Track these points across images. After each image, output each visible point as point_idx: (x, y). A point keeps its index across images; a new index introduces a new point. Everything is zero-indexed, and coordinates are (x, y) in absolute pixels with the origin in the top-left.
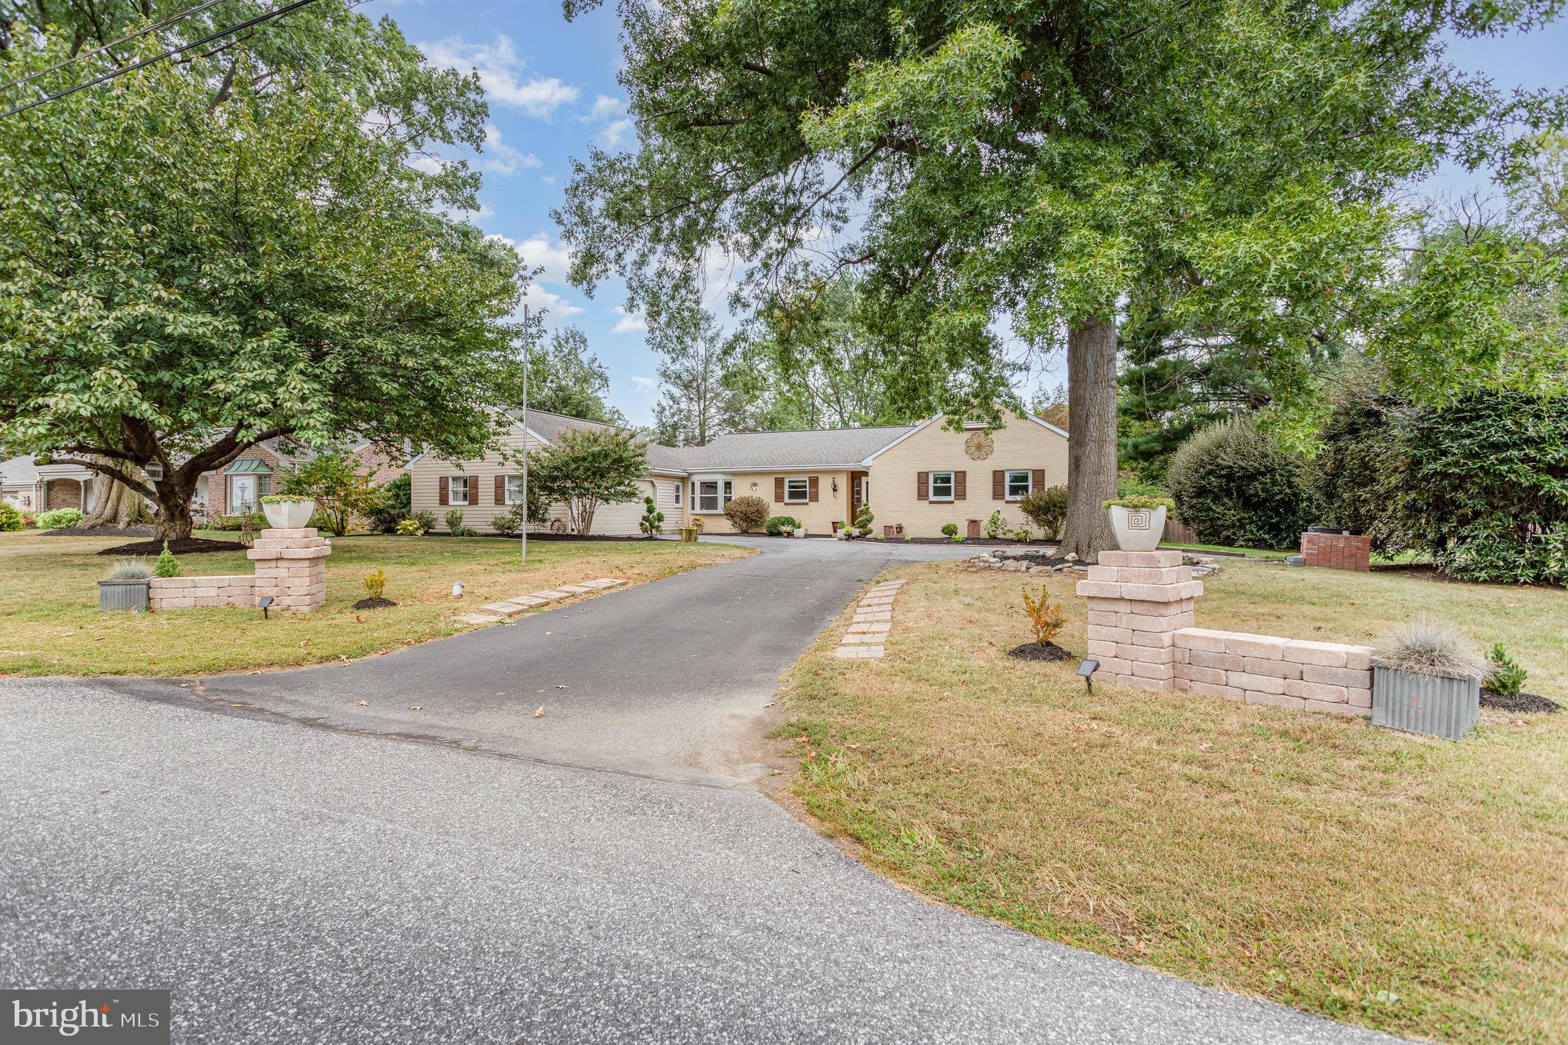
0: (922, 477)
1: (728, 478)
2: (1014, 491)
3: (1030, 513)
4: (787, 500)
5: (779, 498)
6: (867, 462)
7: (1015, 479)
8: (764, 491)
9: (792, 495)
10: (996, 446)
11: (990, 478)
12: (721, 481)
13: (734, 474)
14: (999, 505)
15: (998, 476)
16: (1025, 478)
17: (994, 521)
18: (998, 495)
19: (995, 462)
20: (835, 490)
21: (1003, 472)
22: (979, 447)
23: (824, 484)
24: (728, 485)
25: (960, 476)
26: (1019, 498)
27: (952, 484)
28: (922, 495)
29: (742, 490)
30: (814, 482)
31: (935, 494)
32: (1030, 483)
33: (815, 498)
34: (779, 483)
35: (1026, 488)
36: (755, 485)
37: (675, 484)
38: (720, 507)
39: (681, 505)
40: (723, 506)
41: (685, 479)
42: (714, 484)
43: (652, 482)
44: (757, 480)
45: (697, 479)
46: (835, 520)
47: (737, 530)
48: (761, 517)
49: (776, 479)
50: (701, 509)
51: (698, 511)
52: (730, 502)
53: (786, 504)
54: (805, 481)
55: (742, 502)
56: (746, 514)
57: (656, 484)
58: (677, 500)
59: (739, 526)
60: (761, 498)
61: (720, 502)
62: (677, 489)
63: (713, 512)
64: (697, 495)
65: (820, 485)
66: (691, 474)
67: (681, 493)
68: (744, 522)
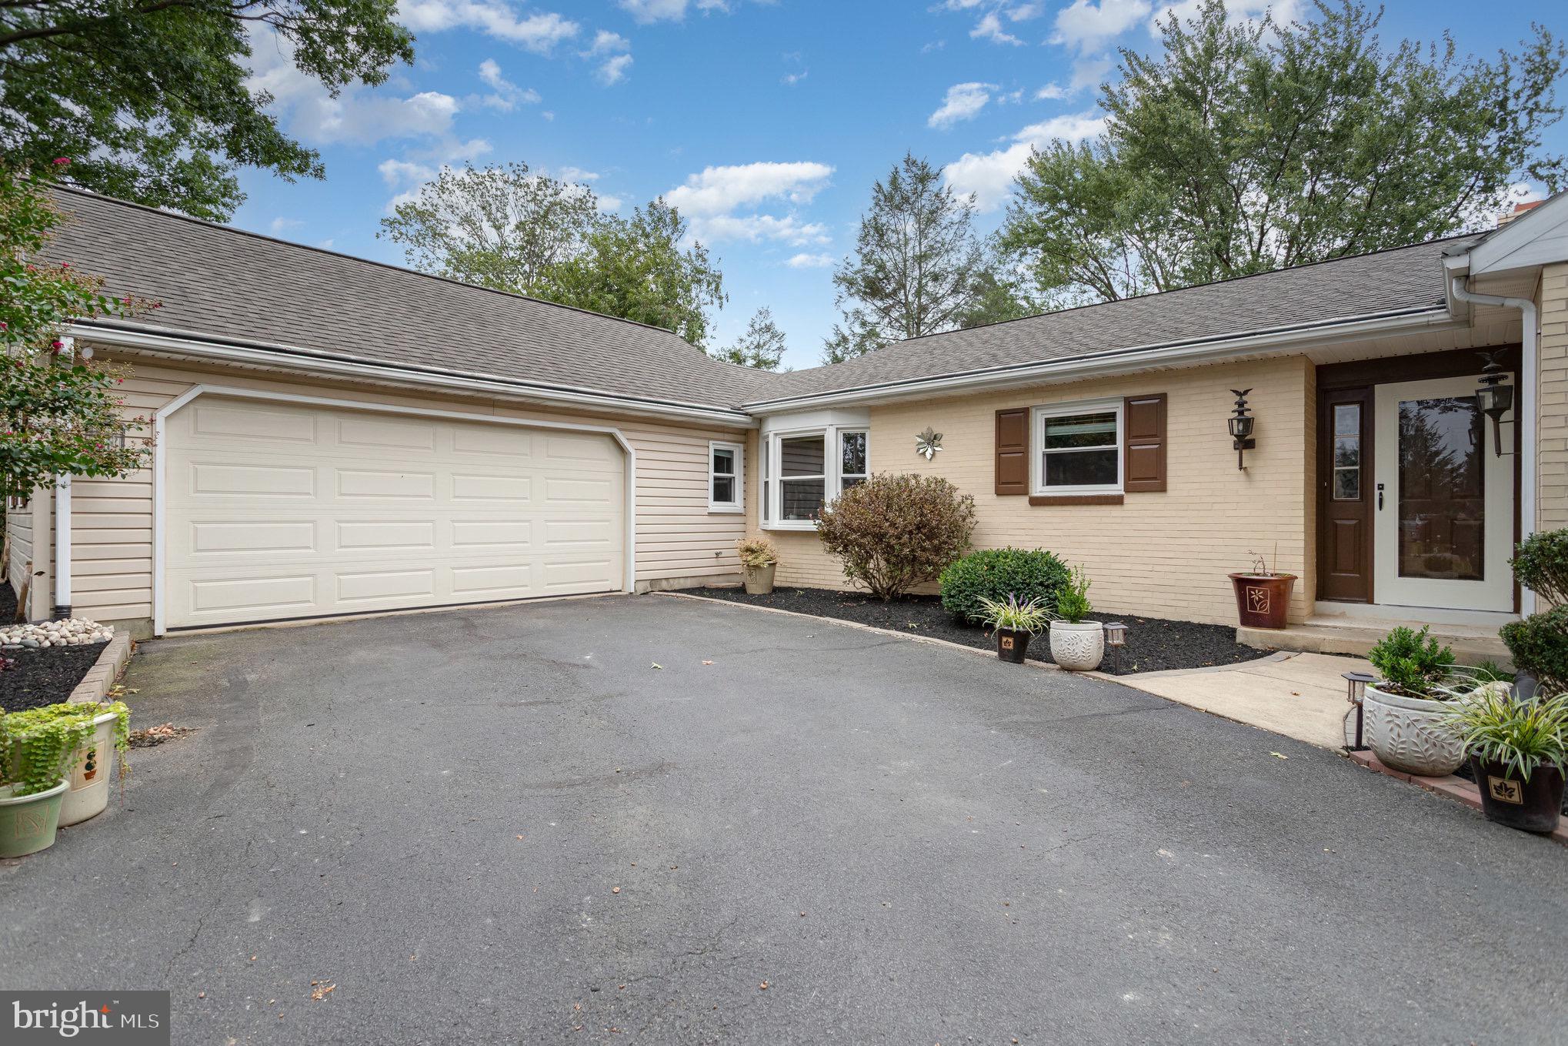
1: (853, 423)
4: (1039, 487)
5: (1011, 482)
8: (962, 462)
9: (1059, 470)
12: (831, 430)
13: (872, 409)
20: (1248, 443)
23: (1196, 420)
24: (854, 442)
29: (894, 458)
30: (1147, 412)
33: (1150, 480)
34: (1011, 426)
36: (933, 440)
37: (713, 446)
38: (829, 510)
39: (736, 505)
40: (844, 506)
41: (750, 435)
42: (815, 444)
43: (611, 436)
44: (937, 423)
45: (776, 432)
46: (1246, 569)
47: (860, 586)
48: (937, 550)
49: (999, 414)
50: (785, 516)
51: (777, 522)
52: (861, 493)
53: (1036, 502)
54: (1110, 417)
55: (894, 494)
56: (880, 537)
57: (628, 445)
58: (723, 492)
59: (866, 575)
60: (951, 481)
61: (833, 491)
62: (722, 462)
63: (809, 525)
64: (775, 475)
65: (1170, 427)
66: (760, 420)
67: (737, 472)
68: (878, 563)
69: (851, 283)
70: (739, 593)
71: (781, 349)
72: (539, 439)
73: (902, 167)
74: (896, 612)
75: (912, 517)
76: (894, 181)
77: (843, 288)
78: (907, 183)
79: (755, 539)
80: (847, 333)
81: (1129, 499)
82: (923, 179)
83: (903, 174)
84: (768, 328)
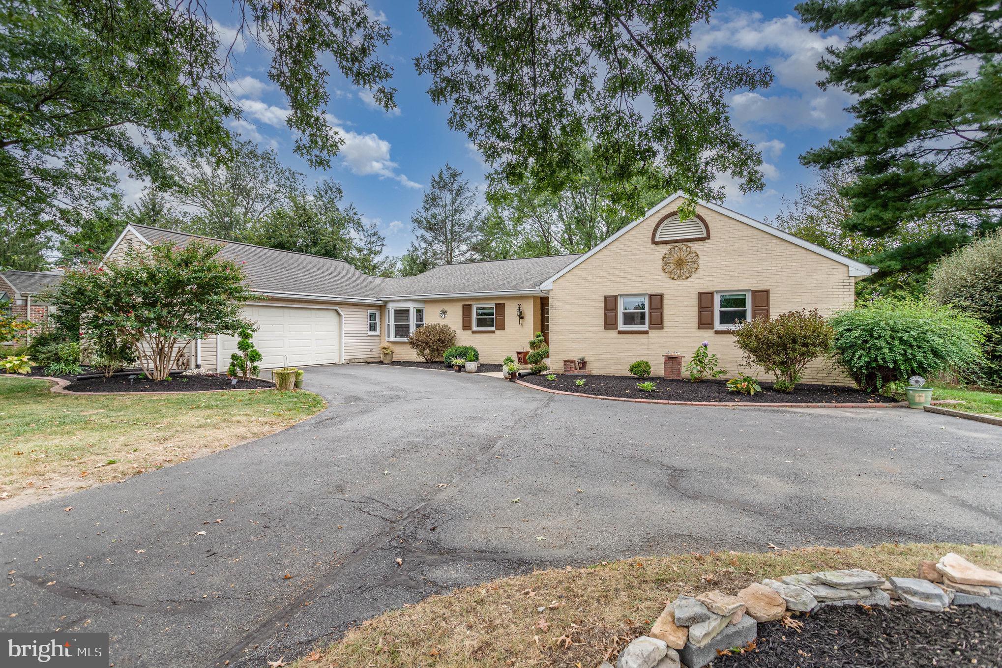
0: (610, 303)
1: (419, 306)
2: (726, 318)
3: (753, 351)
4: (474, 328)
5: (466, 326)
6: (547, 285)
7: (725, 302)
8: (453, 320)
9: (480, 323)
10: (702, 261)
11: (695, 302)
12: (412, 307)
13: (425, 301)
14: (707, 336)
15: (705, 299)
16: (741, 302)
17: (699, 358)
18: (704, 323)
19: (701, 281)
20: (521, 318)
21: (712, 294)
22: (680, 263)
23: (511, 311)
24: (419, 312)
25: (656, 300)
26: (732, 327)
27: (647, 310)
28: (610, 323)
29: (432, 318)
30: (501, 308)
31: (626, 323)
32: (749, 308)
33: (501, 327)
34: (467, 309)
35: (742, 316)
36: (444, 312)
37: (369, 312)
38: (411, 335)
39: (377, 332)
40: (415, 334)
41: (382, 307)
42: (406, 312)
43: (336, 310)
44: (446, 307)
45: (392, 307)
46: (520, 350)
47: (422, 359)
48: (444, 347)
49: (464, 306)
50: (396, 336)
51: (392, 338)
52: (422, 330)
53: (474, 332)
54: (492, 308)
55: (431, 330)
56: (427, 343)
57: (341, 313)
58: (373, 328)
59: (423, 355)
60: (450, 326)
61: (413, 329)
62: (372, 317)
63: (405, 340)
64: (392, 323)
65: (506, 312)
66: (386, 302)
67: (378, 321)
68: (427, 351)
69: (419, 223)
70: (381, 362)
71: (382, 245)
72: (313, 312)
73: (444, 169)
74: (432, 365)
75: (437, 337)
76: (440, 177)
77: (416, 224)
78: (446, 176)
79: (386, 345)
80: (417, 246)
81: (497, 332)
82: (454, 175)
83: (445, 172)
84: (375, 234)
